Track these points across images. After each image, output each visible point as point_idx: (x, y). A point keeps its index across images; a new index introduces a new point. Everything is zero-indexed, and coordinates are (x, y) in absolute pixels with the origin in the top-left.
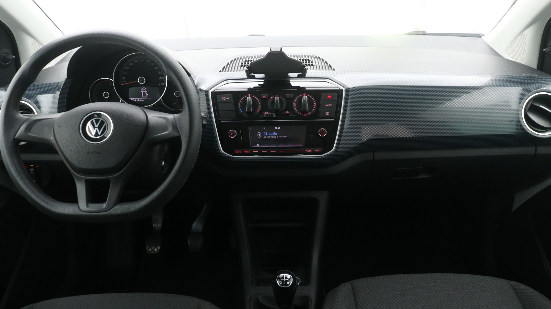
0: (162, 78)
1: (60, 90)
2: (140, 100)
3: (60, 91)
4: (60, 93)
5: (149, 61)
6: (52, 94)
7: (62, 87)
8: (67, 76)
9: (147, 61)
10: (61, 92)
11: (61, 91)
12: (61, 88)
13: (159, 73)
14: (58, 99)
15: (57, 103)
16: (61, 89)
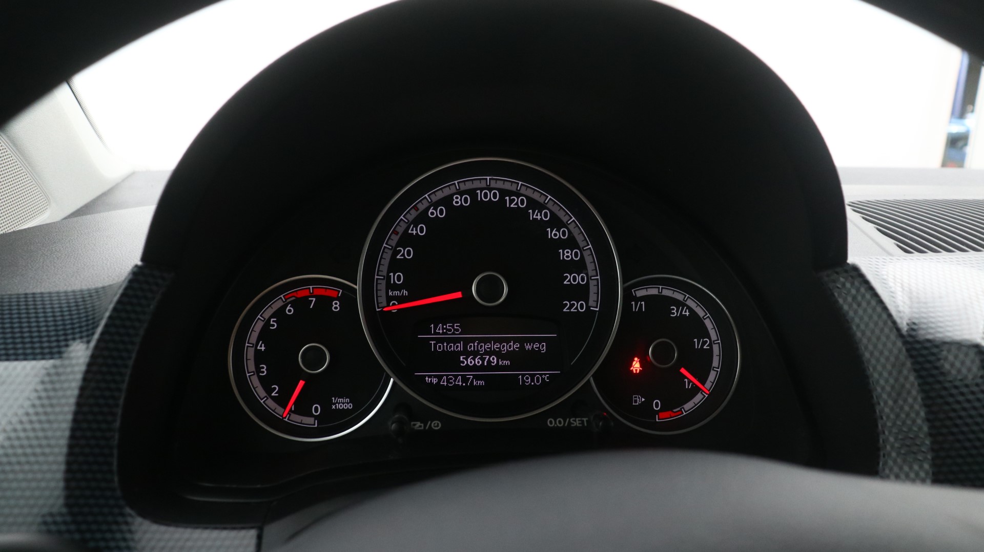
0: (579, 279)
1: (96, 336)
2: (465, 379)
3: (93, 344)
4: (93, 357)
5: (522, 203)
6: (42, 363)
7: (110, 318)
8: (144, 258)
9: (511, 201)
10: (96, 347)
11: (99, 341)
12: (103, 323)
13: (567, 255)
14: (76, 392)
15: (70, 417)
16: (99, 330)
